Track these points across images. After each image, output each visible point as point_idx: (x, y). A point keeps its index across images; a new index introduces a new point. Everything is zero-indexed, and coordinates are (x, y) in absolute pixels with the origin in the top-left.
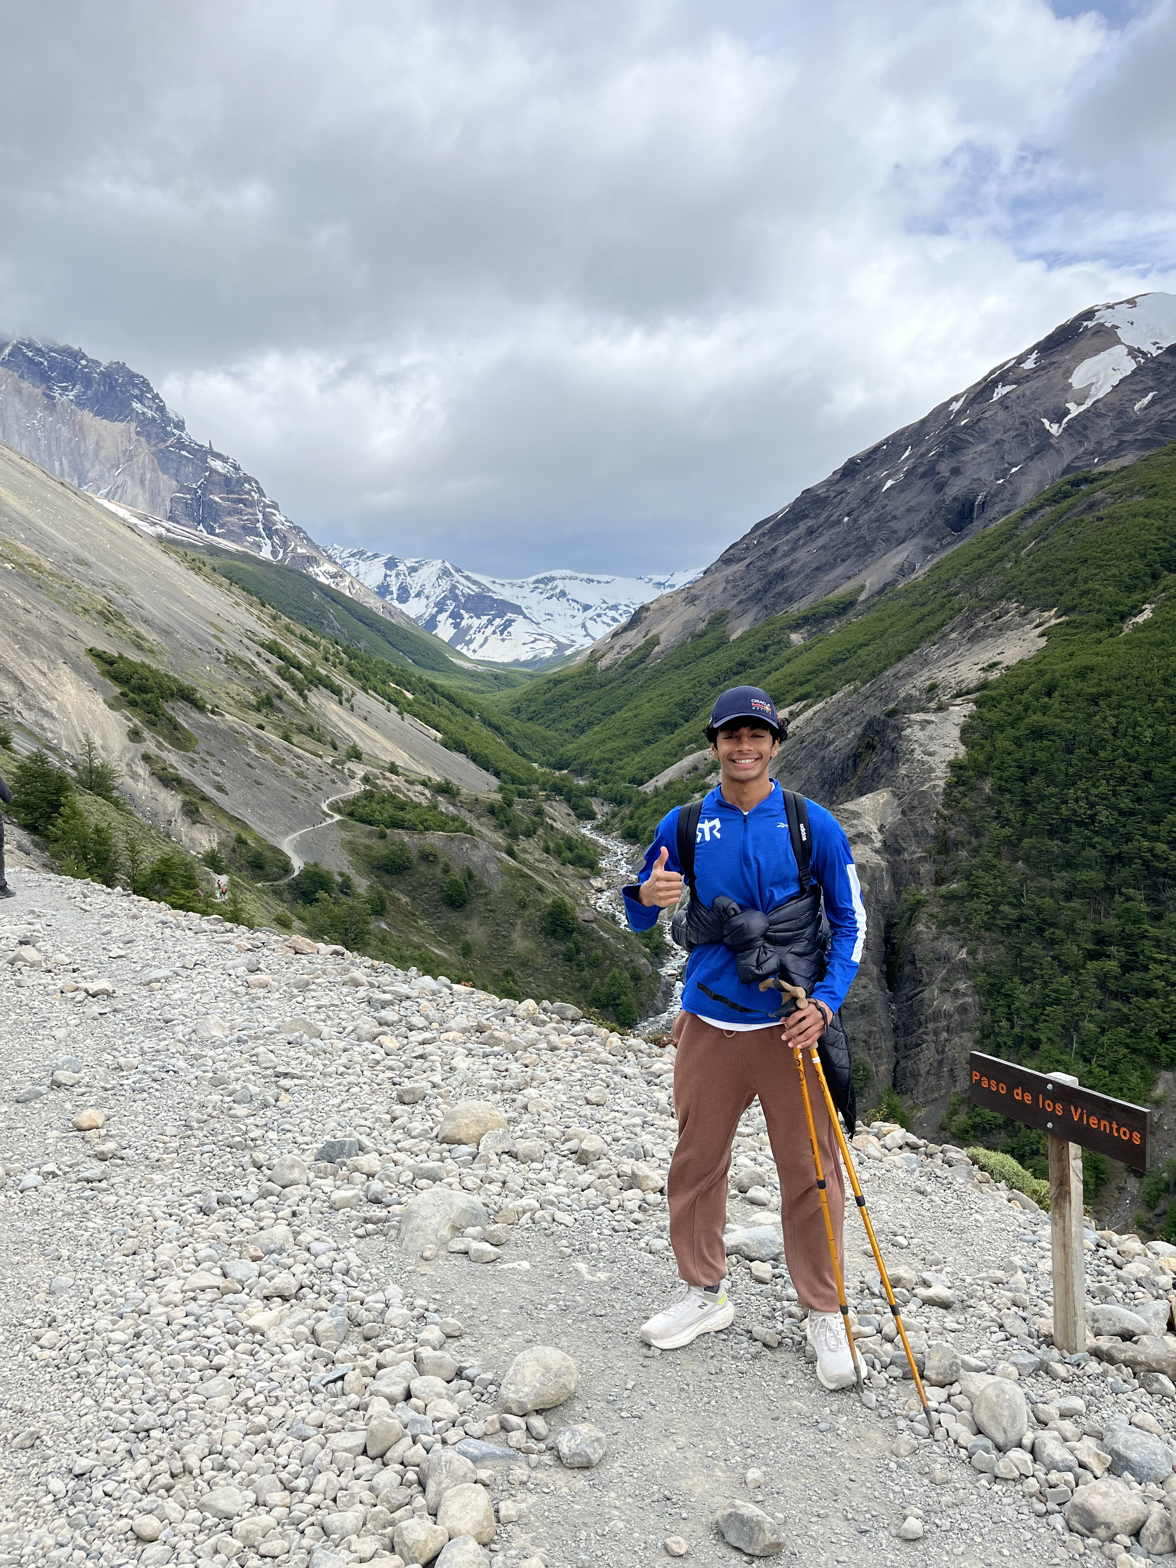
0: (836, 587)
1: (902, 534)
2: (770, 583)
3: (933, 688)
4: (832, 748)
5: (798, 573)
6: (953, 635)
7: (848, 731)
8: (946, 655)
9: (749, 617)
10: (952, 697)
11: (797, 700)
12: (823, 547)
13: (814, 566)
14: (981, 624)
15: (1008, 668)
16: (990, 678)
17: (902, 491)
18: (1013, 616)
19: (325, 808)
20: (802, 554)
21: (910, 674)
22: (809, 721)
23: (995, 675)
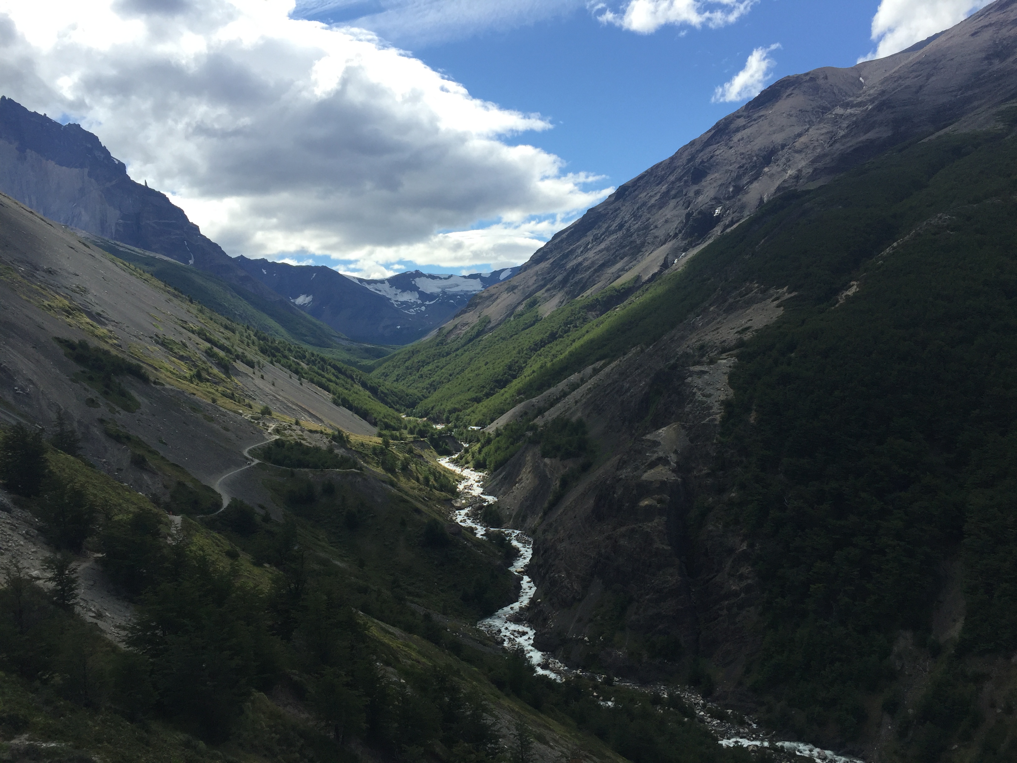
0: (618, 277)
1: (662, 237)
2: (568, 275)
3: (702, 347)
4: (629, 394)
5: (590, 268)
6: (712, 308)
7: (640, 381)
8: (708, 323)
9: (555, 301)
10: (718, 353)
11: (598, 360)
12: (607, 249)
13: (601, 262)
14: (731, 300)
15: (757, 331)
16: (745, 339)
17: (661, 208)
18: (756, 293)
19: (246, 453)
20: (591, 254)
21: (683, 338)
22: (608, 375)
23: (747, 336)
